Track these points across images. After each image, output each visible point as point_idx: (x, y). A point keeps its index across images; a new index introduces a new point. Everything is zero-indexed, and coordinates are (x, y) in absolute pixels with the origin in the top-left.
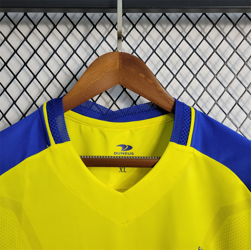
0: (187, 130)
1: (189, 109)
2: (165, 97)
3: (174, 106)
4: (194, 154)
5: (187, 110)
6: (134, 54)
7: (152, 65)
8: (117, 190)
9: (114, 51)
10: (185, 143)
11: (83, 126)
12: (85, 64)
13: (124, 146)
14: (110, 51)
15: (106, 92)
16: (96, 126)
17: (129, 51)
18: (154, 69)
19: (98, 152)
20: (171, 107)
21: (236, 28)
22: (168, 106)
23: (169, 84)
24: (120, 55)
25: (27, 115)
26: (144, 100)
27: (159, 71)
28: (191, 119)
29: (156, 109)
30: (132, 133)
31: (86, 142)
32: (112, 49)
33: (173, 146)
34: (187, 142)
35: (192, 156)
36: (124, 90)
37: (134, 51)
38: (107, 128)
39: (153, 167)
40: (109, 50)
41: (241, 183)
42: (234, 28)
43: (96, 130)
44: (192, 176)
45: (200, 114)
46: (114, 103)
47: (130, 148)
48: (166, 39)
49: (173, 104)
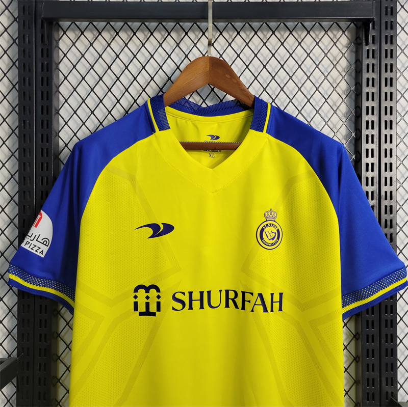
0: (264, 120)
1: (266, 104)
2: (247, 94)
3: (254, 102)
4: (268, 139)
5: (264, 105)
6: (221, 58)
7: (237, 68)
8: (209, 168)
9: (204, 55)
10: (262, 131)
11: (178, 120)
12: (178, 67)
13: (212, 137)
14: (200, 55)
15: (196, 91)
16: (190, 119)
17: (217, 55)
18: (238, 72)
19: (192, 138)
20: (251, 103)
21: (310, 34)
22: (249, 102)
23: (251, 85)
24: (210, 59)
25: (129, 113)
26: (230, 98)
27: (242, 73)
28: (267, 112)
29: (239, 106)
30: (219, 126)
31: (181, 132)
32: (202, 54)
33: (252, 133)
34: (263, 130)
35: (267, 140)
36: (213, 90)
37: (221, 56)
38: (198, 121)
39: (235, 150)
40: (198, 55)
41: (304, 159)
42: (308, 35)
43: (190, 123)
44: (267, 155)
45: (275, 108)
46: (204, 101)
47: (218, 137)
48: (249, 45)
49: (253, 100)
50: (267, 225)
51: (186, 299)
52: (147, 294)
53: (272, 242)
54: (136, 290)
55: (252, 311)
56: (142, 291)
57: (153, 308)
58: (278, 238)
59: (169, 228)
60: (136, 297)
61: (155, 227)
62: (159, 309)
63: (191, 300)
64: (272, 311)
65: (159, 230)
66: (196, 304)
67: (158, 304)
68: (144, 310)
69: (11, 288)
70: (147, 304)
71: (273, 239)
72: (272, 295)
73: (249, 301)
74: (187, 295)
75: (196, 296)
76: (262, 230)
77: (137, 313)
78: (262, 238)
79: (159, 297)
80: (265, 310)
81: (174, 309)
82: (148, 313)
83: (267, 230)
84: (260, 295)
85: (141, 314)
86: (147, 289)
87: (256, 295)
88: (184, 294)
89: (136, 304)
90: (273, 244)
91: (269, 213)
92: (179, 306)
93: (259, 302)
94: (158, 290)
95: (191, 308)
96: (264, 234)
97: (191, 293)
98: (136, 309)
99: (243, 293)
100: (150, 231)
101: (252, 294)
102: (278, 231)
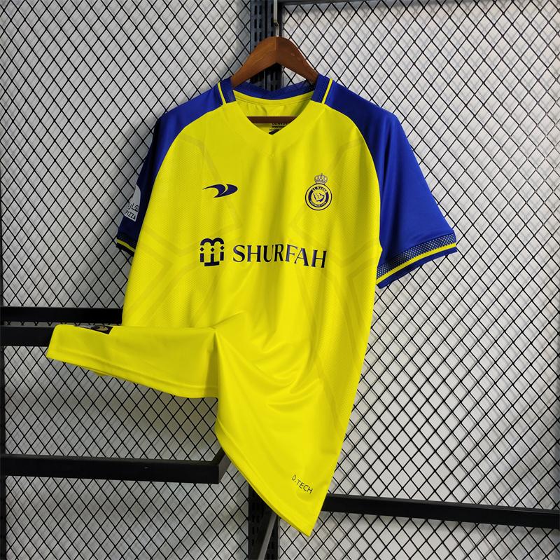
2: (310, 71)
50: (316, 188)
51: (246, 252)
52: (213, 247)
53: (319, 203)
54: (203, 243)
55: (295, 263)
56: (208, 244)
57: (217, 258)
58: (327, 201)
59: (233, 189)
60: (202, 249)
61: (220, 188)
62: (222, 258)
63: (249, 254)
64: (314, 265)
65: (224, 191)
66: (254, 257)
67: (222, 254)
68: (210, 261)
69: (120, 251)
70: (212, 256)
71: (321, 201)
72: (316, 252)
73: (294, 254)
74: (246, 248)
75: (254, 250)
76: (311, 192)
77: (203, 264)
78: (310, 199)
79: (222, 248)
80: (306, 264)
81: (234, 260)
82: (213, 263)
83: (315, 192)
84: (304, 250)
85: (207, 264)
86: (212, 243)
87: (299, 250)
88: (243, 247)
89: (202, 255)
90: (321, 206)
91: (319, 177)
92: (239, 258)
93: (301, 256)
94: (222, 242)
95: (249, 260)
96: (312, 195)
97: (250, 247)
98: (202, 260)
99: (289, 246)
100: (216, 191)
101: (296, 248)
102: (327, 194)
